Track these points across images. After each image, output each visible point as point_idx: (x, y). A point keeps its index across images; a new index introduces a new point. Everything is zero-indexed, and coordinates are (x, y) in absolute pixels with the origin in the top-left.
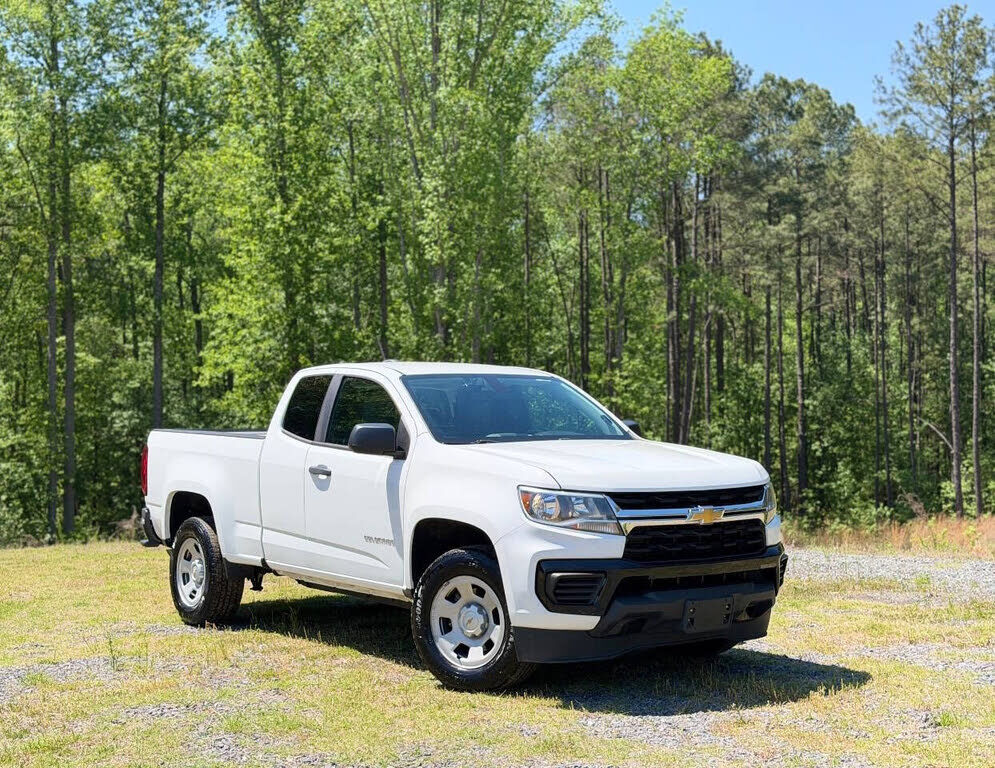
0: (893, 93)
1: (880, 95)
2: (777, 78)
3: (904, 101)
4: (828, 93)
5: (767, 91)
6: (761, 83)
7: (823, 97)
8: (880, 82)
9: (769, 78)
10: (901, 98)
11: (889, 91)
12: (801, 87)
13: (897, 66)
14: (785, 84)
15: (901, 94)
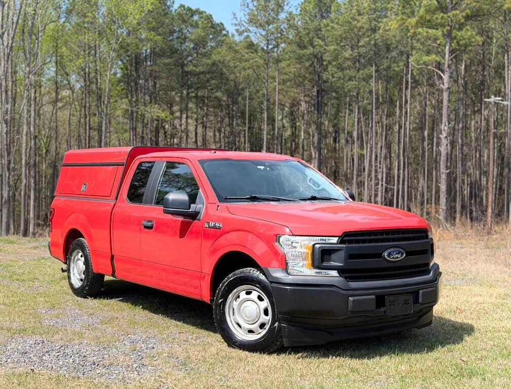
0: (241, 21)
1: (235, 22)
2: (186, 7)
3: (246, 25)
4: (211, 16)
5: (181, 12)
6: (179, 8)
7: (209, 18)
8: (235, 15)
9: (182, 6)
10: (245, 24)
11: (239, 20)
12: (197, 12)
13: (243, 7)
14: (190, 9)
15: (245, 22)
